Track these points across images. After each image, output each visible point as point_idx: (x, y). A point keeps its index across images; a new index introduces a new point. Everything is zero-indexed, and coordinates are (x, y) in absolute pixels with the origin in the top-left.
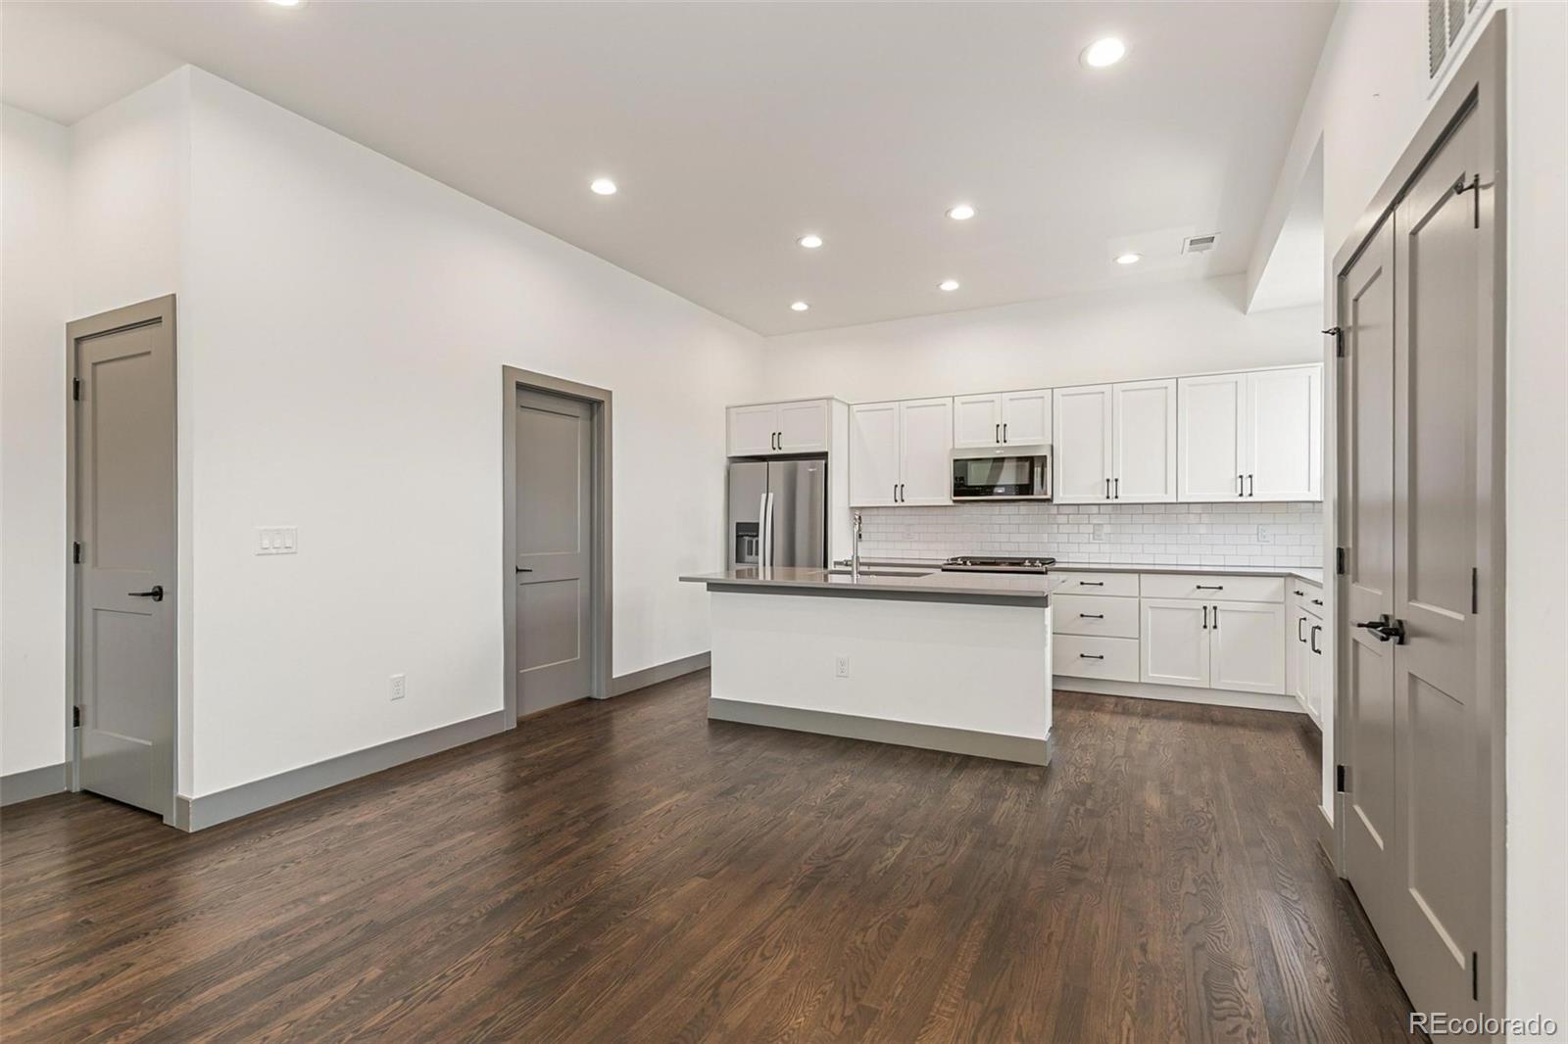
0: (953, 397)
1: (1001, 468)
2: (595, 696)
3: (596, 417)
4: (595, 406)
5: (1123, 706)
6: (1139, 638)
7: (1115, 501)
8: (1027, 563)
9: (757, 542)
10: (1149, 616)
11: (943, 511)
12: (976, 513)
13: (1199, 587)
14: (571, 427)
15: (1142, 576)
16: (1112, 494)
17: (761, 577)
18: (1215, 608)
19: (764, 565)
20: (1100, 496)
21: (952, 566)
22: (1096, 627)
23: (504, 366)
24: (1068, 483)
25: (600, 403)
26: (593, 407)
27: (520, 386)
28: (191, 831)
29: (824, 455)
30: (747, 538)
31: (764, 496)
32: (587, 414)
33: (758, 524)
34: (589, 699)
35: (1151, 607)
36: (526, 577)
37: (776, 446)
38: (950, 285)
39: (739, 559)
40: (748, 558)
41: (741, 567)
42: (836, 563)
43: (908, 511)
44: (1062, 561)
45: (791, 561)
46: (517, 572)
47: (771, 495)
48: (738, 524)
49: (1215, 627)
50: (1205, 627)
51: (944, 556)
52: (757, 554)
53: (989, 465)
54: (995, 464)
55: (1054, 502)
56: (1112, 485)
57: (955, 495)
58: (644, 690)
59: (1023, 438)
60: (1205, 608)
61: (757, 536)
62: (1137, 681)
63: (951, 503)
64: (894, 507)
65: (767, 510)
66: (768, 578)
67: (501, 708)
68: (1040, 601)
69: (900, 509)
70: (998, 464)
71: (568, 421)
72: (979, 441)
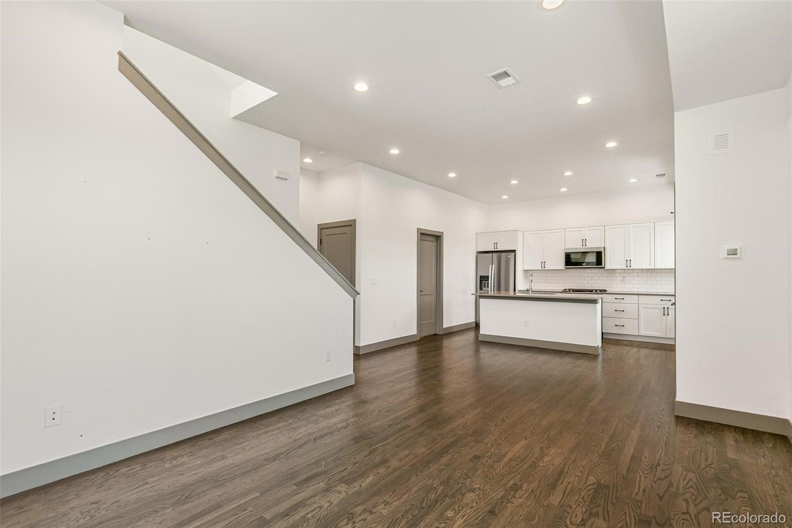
0: (565, 229)
1: (586, 256)
2: (438, 333)
3: (438, 241)
4: (438, 237)
5: (631, 344)
6: (638, 319)
7: (630, 268)
8: (594, 291)
9: (488, 283)
10: (642, 311)
11: (561, 271)
12: (574, 272)
13: (662, 300)
14: (430, 245)
15: (640, 296)
16: (628, 265)
17: (490, 293)
18: (668, 308)
19: (491, 291)
20: (624, 266)
21: (565, 291)
22: (621, 315)
23: (418, 228)
24: (610, 262)
25: (440, 236)
26: (437, 238)
27: (421, 234)
28: (360, 354)
29: (514, 251)
30: (484, 282)
31: (491, 266)
32: (436, 240)
33: (488, 276)
34: (435, 335)
35: (643, 308)
36: (422, 293)
37: (495, 247)
38: (564, 190)
39: (481, 289)
40: (484, 289)
41: (481, 292)
42: (519, 291)
43: (547, 272)
44: (609, 290)
45: (499, 289)
46: (420, 291)
47: (493, 266)
48: (480, 276)
49: (668, 315)
50: (664, 315)
51: (561, 288)
52: (488, 287)
53: (580, 254)
54: (583, 254)
55: (606, 268)
56: (629, 262)
57: (566, 266)
58: (452, 333)
59: (593, 244)
60: (664, 308)
61: (488, 280)
62: (637, 334)
63: (564, 268)
64: (541, 270)
65: (491, 272)
66: (492, 293)
67: (416, 333)
68: (594, 302)
69: (544, 270)
70: (584, 254)
71: (430, 243)
72: (575, 246)
